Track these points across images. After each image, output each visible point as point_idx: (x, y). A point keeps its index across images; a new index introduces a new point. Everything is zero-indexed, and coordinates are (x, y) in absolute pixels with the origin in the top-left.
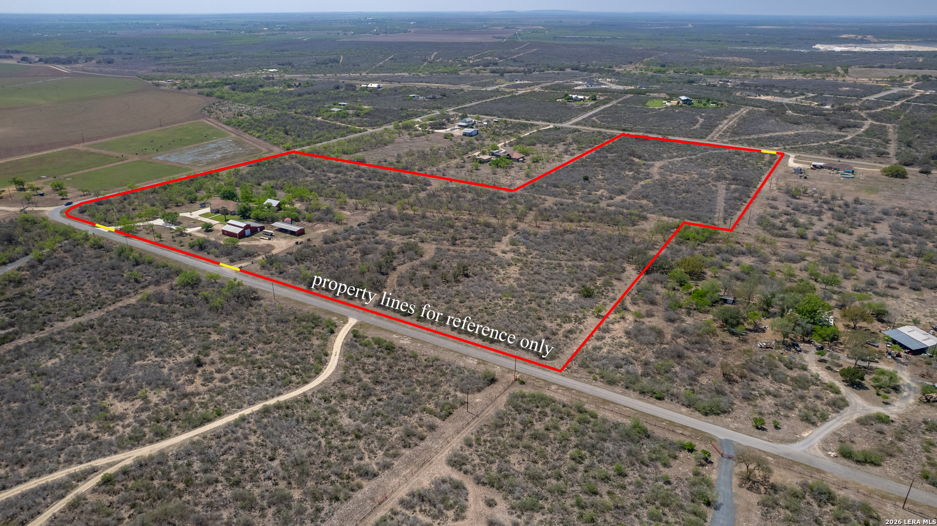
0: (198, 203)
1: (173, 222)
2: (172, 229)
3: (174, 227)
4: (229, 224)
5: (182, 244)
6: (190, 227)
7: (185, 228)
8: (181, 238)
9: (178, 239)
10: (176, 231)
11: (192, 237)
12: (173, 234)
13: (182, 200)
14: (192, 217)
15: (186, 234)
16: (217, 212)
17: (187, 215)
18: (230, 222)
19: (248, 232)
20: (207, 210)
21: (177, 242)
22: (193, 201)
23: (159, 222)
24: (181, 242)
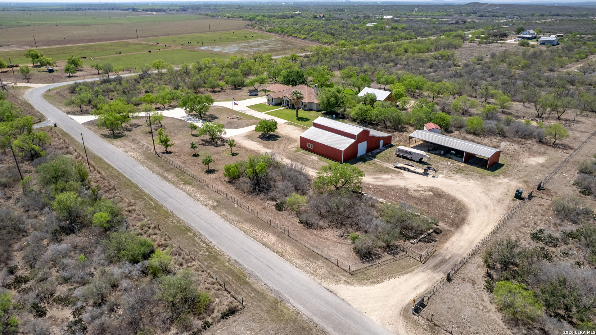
0: (246, 90)
1: (201, 115)
2: (195, 128)
3: (199, 124)
4: (315, 124)
5: (211, 166)
6: (231, 126)
7: (221, 127)
8: (212, 149)
9: (205, 152)
10: (205, 131)
11: (234, 150)
12: (197, 139)
13: (222, 83)
14: (236, 108)
15: (224, 141)
16: (279, 103)
17: (229, 105)
19: (362, 148)
20: (262, 100)
21: (200, 159)
22: (237, 86)
23: (179, 113)
24: (208, 161)
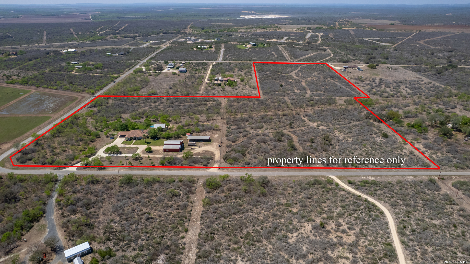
0: (103, 136)
1: (114, 153)
4: (165, 144)
6: (131, 152)
16: (130, 139)
18: (165, 142)
20: (120, 139)
